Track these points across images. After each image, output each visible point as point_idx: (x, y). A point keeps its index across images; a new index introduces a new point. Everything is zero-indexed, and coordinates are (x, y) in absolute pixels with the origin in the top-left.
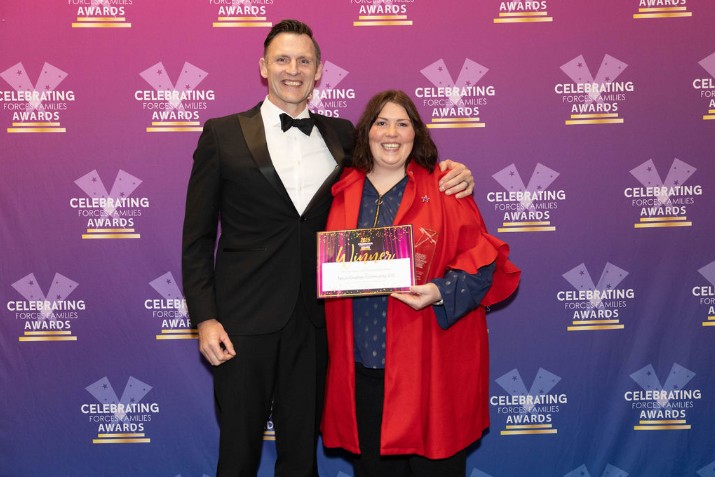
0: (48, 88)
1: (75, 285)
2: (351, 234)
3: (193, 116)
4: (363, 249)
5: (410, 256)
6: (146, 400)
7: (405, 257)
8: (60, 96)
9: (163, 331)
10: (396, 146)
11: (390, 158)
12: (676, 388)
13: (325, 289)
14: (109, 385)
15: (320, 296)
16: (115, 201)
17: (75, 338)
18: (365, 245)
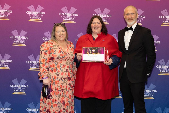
0: (6, 9)
1: (10, 56)
2: (90, 48)
3: (40, 18)
4: (93, 52)
5: (104, 54)
6: (26, 84)
7: (103, 54)
8: (9, 11)
9: (30, 68)
10: (97, 28)
11: (96, 31)
12: (151, 89)
13: (84, 60)
14: (17, 80)
15: (82, 61)
16: (20, 37)
17: (9, 69)
18: (94, 51)
